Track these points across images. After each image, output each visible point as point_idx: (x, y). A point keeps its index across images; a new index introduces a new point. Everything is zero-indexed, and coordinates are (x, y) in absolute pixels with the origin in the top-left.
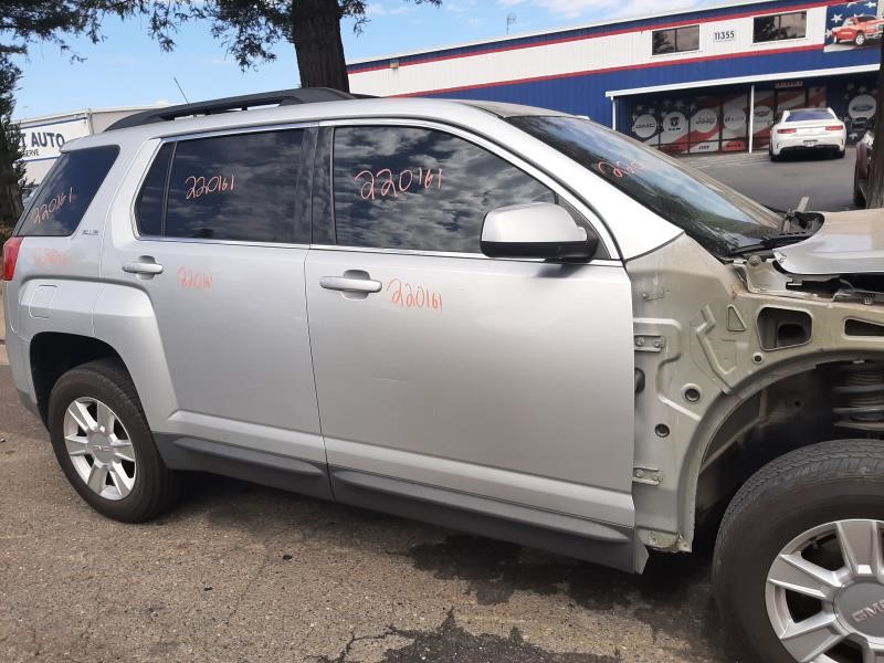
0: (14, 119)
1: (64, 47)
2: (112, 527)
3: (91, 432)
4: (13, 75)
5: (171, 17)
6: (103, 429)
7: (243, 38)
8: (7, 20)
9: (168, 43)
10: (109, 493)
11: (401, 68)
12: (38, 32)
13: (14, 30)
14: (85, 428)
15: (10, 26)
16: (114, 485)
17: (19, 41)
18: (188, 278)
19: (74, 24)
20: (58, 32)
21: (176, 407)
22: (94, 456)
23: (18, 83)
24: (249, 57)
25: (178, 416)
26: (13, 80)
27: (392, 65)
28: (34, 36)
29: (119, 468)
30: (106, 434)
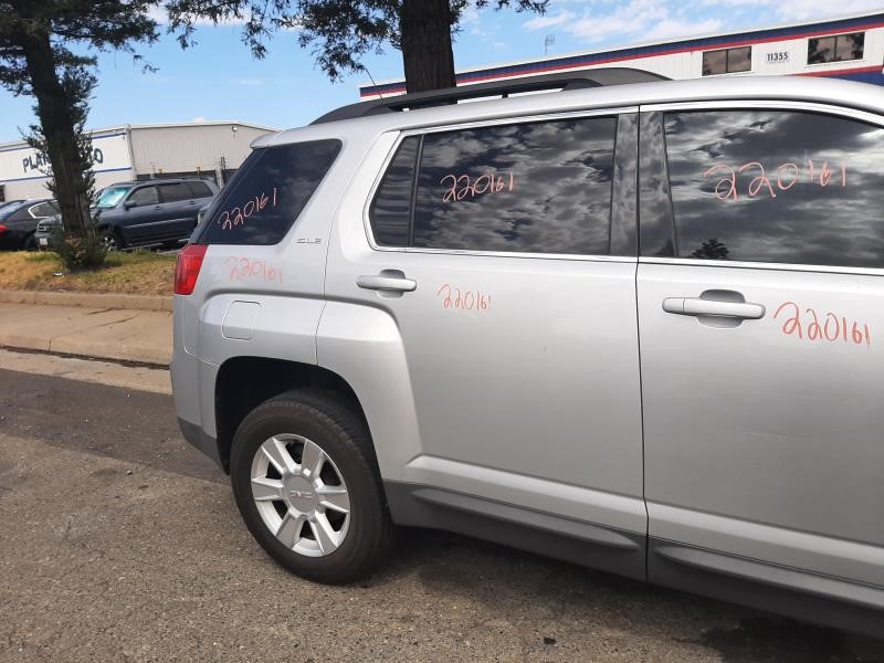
0: (86, 130)
1: (136, 57)
2: (307, 588)
3: (289, 475)
4: (89, 83)
5: (266, 24)
6: (307, 472)
7: (331, 48)
8: (85, 31)
9: (260, 50)
10: (303, 548)
12: (112, 42)
13: (90, 40)
14: (281, 470)
15: (87, 36)
16: (314, 539)
17: (92, 52)
18: (454, 297)
19: (148, 34)
20: (131, 41)
21: (420, 451)
22: (288, 503)
23: (94, 92)
24: (338, 68)
25: (422, 462)
26: (88, 89)
28: (108, 45)
29: (322, 519)
30: (311, 479)
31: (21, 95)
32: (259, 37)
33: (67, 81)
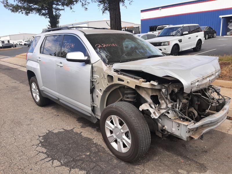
1: (71, 9)
9: (86, 9)
11: (162, 9)
14: (34, 88)
15: (60, 5)
16: (37, 99)
17: (63, 8)
20: (70, 5)
22: (35, 93)
25: (43, 87)
26: (59, 17)
27: (160, 9)
28: (65, 6)
29: (38, 96)
30: (36, 90)
31: (47, 18)
32: (86, 6)
33: (55, 15)
